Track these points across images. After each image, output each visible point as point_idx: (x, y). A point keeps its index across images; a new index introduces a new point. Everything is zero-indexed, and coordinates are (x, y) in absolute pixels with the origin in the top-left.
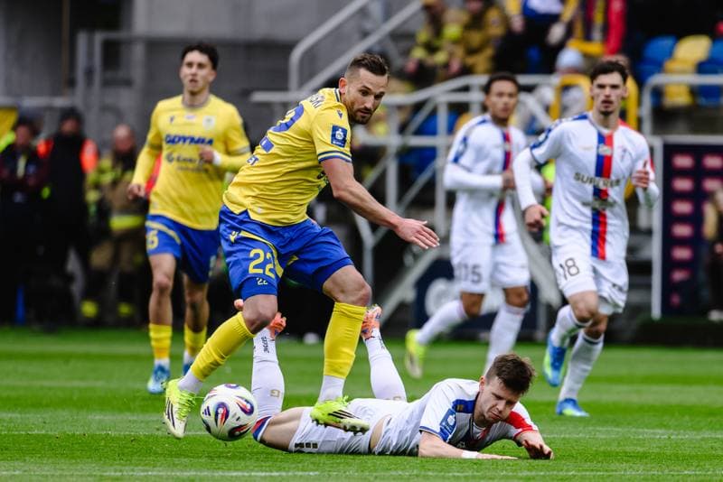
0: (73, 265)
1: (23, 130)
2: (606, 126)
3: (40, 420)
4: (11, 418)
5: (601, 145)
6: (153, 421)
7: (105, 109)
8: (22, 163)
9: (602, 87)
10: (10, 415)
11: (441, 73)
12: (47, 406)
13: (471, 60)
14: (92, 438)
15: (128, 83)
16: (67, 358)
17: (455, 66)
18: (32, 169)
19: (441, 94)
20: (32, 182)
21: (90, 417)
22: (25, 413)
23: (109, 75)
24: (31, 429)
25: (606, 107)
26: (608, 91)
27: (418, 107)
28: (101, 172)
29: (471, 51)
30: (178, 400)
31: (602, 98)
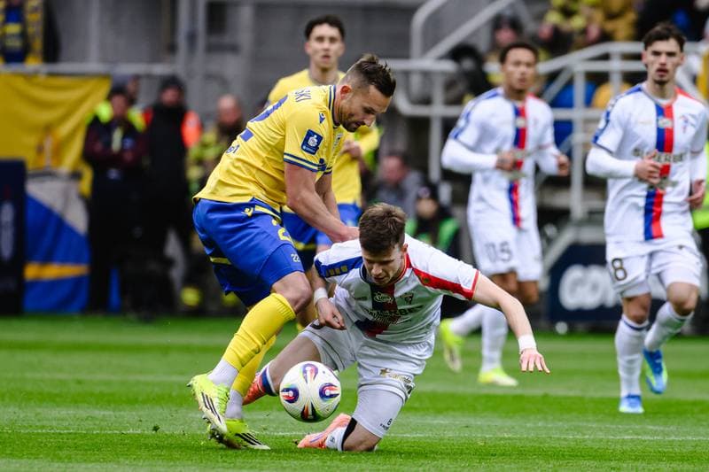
0: (173, 248)
1: (119, 100)
2: (663, 96)
3: (136, 418)
4: (104, 415)
5: (660, 118)
6: (260, 420)
7: (209, 77)
8: (117, 136)
9: (657, 53)
10: (102, 413)
11: (578, 39)
12: (144, 402)
13: (610, 26)
14: (193, 437)
15: (234, 49)
16: (165, 350)
17: (594, 32)
18: (129, 143)
19: (577, 62)
20: (128, 156)
21: (190, 415)
22: (120, 411)
23: (215, 39)
24: (125, 428)
25: (662, 76)
26: (663, 59)
27: (552, 77)
28: (205, 146)
29: (611, 16)
30: (216, 395)
31: (657, 66)
